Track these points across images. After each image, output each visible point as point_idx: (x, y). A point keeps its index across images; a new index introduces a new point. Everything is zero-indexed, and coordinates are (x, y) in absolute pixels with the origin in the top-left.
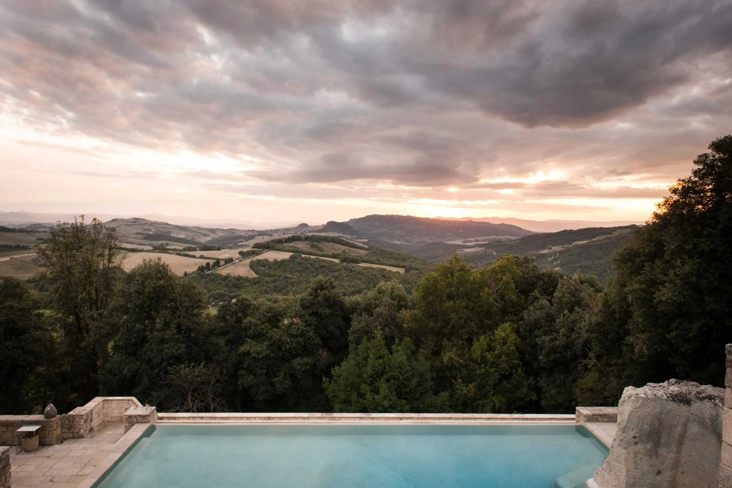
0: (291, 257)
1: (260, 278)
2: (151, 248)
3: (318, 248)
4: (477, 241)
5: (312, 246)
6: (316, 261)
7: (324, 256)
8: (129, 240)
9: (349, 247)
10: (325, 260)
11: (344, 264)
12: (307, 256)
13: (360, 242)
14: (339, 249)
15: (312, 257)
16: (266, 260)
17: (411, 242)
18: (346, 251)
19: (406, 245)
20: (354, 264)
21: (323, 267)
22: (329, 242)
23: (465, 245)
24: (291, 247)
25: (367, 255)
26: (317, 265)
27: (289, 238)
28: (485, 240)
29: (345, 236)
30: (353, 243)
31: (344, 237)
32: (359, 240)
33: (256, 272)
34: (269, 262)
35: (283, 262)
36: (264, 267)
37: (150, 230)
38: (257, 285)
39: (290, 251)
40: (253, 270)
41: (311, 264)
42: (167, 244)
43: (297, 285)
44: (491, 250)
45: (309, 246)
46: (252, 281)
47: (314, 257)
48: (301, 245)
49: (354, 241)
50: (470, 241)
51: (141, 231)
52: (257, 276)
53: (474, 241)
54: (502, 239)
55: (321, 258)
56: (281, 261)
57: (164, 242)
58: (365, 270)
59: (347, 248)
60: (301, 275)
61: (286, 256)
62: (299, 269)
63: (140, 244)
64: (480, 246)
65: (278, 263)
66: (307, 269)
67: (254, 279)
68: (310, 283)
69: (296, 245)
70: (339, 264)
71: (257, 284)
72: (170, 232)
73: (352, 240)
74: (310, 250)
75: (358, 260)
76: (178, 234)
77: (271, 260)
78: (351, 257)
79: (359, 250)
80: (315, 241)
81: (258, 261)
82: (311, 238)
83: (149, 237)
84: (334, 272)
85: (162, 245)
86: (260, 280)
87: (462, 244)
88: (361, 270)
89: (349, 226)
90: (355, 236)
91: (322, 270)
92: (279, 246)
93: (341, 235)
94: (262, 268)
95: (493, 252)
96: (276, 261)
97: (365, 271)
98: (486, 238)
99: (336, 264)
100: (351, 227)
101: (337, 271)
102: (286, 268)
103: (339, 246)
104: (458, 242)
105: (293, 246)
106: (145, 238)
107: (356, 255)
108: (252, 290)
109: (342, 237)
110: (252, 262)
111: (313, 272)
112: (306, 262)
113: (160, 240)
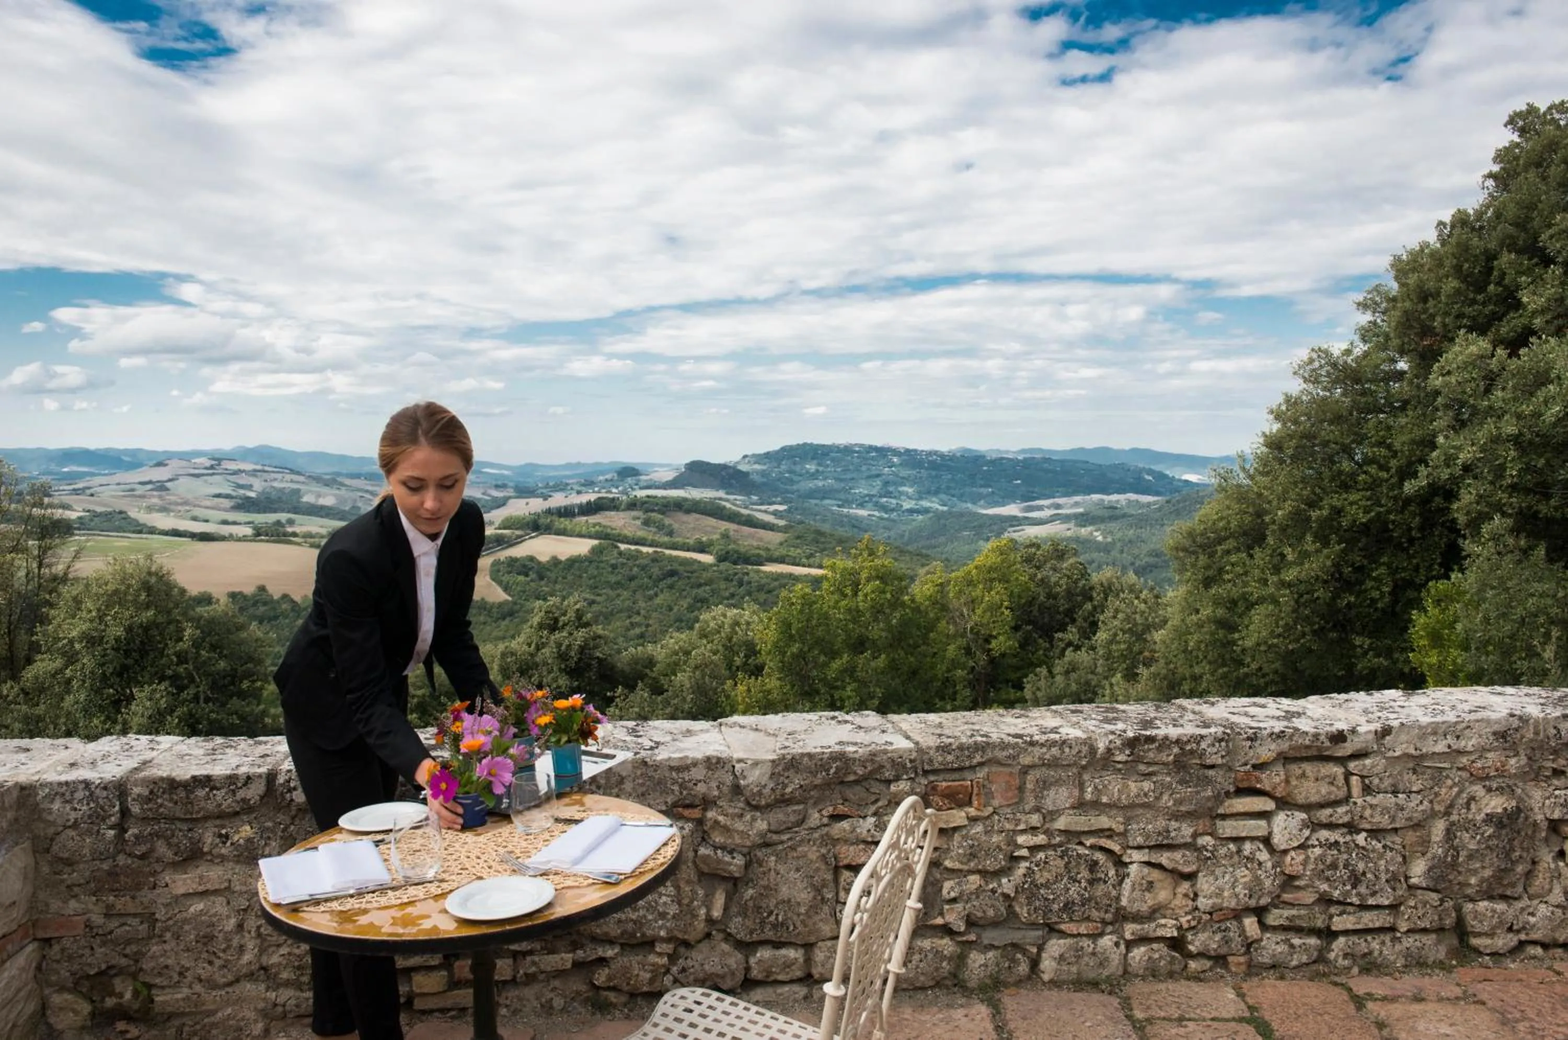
0: (594, 550)
1: (515, 603)
2: (249, 531)
3: (660, 527)
4: (1058, 506)
5: (646, 523)
6: (655, 559)
7: (674, 547)
8: (197, 512)
9: (739, 523)
10: (677, 557)
11: (724, 566)
12: (633, 547)
13: (766, 512)
14: (713, 528)
15: (645, 549)
16: (532, 559)
17: (893, 510)
18: (732, 533)
19: (881, 518)
20: (750, 567)
21: (672, 573)
22: (688, 512)
23: (1026, 518)
24: (595, 525)
25: (781, 544)
26: (656, 571)
27: (589, 503)
28: (1077, 504)
29: (731, 497)
30: (749, 515)
31: (727, 500)
32: (763, 508)
33: (506, 589)
34: (539, 563)
35: (574, 562)
36: (527, 575)
37: (250, 487)
38: (507, 622)
39: (590, 537)
40: (500, 583)
41: (643, 568)
42: (291, 522)
43: (606, 618)
44: (1090, 529)
45: (638, 522)
46: (494, 610)
47: (650, 550)
48: (617, 521)
49: (752, 510)
50: (1040, 508)
51: (228, 490)
52: (510, 599)
53: (1048, 507)
54: (1118, 501)
55: (667, 552)
56: (568, 560)
57: (283, 517)
58: (776, 580)
59: (732, 527)
60: (619, 595)
61: (582, 547)
62: (613, 579)
63: (225, 522)
64: (1066, 519)
65: (561, 566)
66: (632, 579)
67: (501, 605)
68: (638, 613)
69: (604, 522)
70: (711, 565)
71: (508, 619)
72: (298, 491)
73: (746, 508)
74: (640, 534)
75: (758, 556)
76: (319, 496)
77: (544, 558)
78: (742, 550)
79: (761, 532)
80: (653, 511)
81: (512, 561)
82: (644, 503)
83: (246, 505)
84: (700, 585)
85: (278, 523)
86: (517, 607)
87: (1020, 515)
88: (764, 581)
89: (740, 472)
90: (755, 498)
91: (669, 581)
92: (565, 523)
93: (721, 494)
94: (521, 578)
95: (1096, 534)
96: (555, 561)
97: (776, 583)
98: (1078, 498)
99: (705, 567)
100: (746, 474)
101: (706, 584)
102: (580, 577)
103: (712, 521)
104: (1012, 509)
105: (599, 524)
106: (237, 508)
107: (755, 544)
108: (495, 634)
109: (720, 499)
110: (496, 563)
111: (648, 588)
112: (630, 563)
113: (275, 511)
